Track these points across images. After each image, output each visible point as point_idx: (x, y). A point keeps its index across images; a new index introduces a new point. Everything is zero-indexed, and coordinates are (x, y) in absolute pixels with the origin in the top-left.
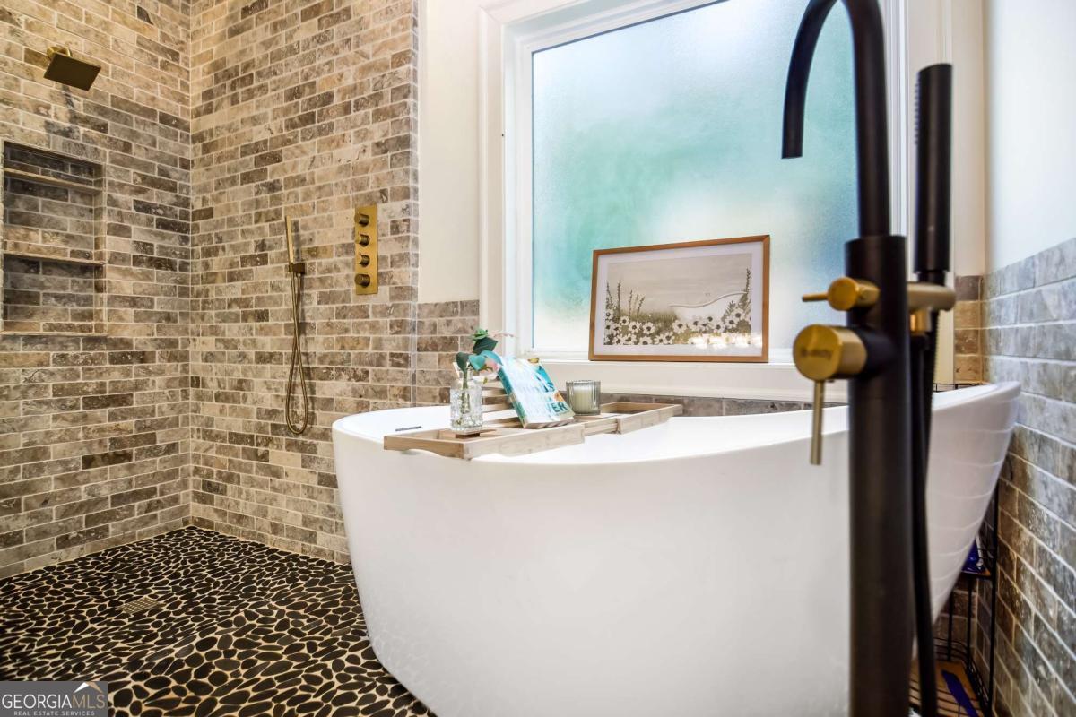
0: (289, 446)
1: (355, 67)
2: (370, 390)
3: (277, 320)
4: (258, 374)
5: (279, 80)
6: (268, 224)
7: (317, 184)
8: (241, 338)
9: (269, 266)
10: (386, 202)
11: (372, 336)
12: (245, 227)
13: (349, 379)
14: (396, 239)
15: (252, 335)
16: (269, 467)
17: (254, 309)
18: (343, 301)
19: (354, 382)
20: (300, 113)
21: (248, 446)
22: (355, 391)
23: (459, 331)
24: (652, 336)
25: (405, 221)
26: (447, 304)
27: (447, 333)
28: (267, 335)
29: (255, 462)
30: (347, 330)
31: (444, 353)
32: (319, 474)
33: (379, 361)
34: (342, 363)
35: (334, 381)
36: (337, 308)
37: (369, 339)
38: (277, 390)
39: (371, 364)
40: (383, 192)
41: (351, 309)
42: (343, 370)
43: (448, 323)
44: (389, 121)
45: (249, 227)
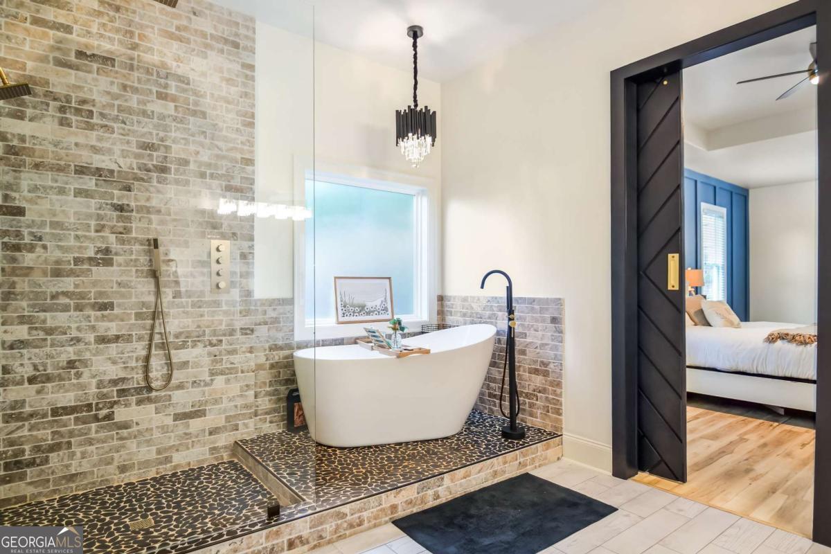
0: (139, 402)
1: (210, 151)
2: (223, 351)
3: (125, 309)
4: (97, 353)
5: (129, 130)
6: (114, 236)
7: (173, 217)
8: (74, 326)
9: (115, 268)
10: (237, 240)
11: (224, 319)
12: (79, 233)
13: (205, 346)
14: (244, 263)
15: (90, 321)
16: (114, 424)
17: (93, 301)
18: (199, 297)
19: (209, 348)
20: (155, 163)
21: (84, 414)
22: (209, 354)
23: (281, 314)
24: (359, 313)
25: (250, 253)
26: (274, 300)
27: (274, 315)
28: (111, 321)
29: (93, 425)
30: (202, 316)
31: (271, 326)
32: (175, 414)
33: (232, 333)
34: (198, 337)
35: (190, 349)
36: (192, 301)
37: (222, 320)
38: (124, 363)
39: (224, 335)
40: (234, 234)
41: (206, 302)
42: (199, 341)
43: (274, 309)
44: (240, 194)
45: (87, 234)
